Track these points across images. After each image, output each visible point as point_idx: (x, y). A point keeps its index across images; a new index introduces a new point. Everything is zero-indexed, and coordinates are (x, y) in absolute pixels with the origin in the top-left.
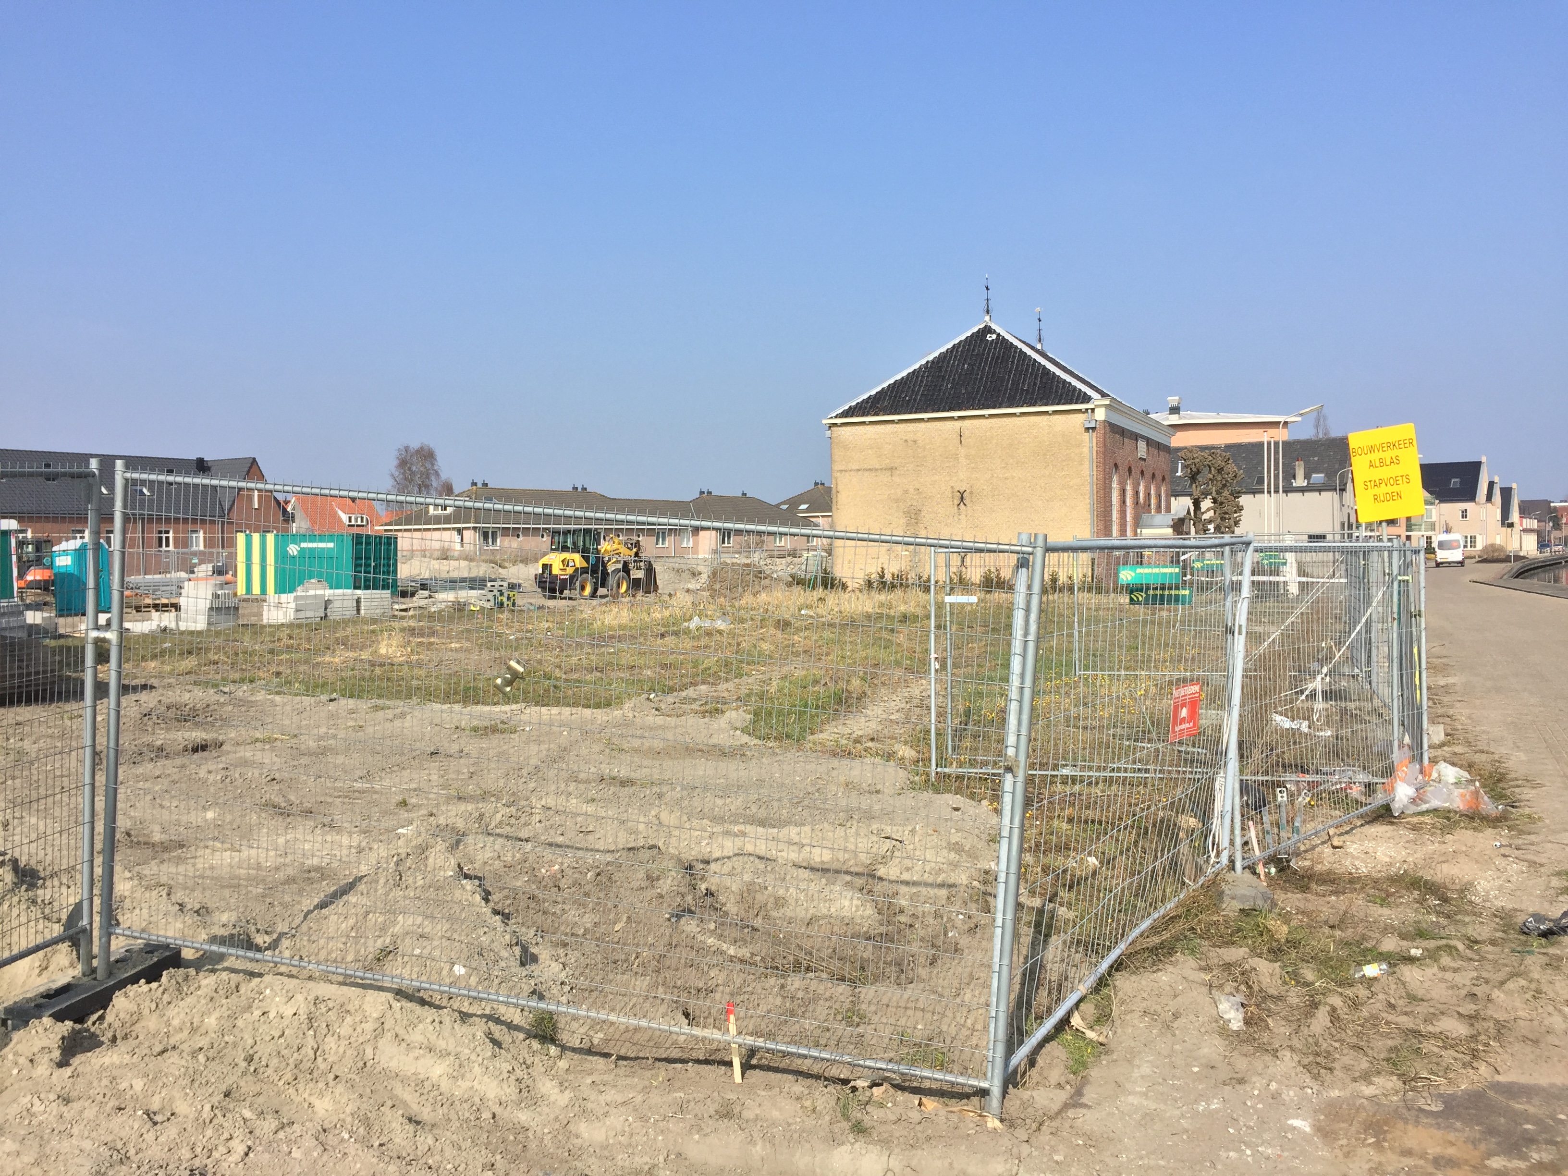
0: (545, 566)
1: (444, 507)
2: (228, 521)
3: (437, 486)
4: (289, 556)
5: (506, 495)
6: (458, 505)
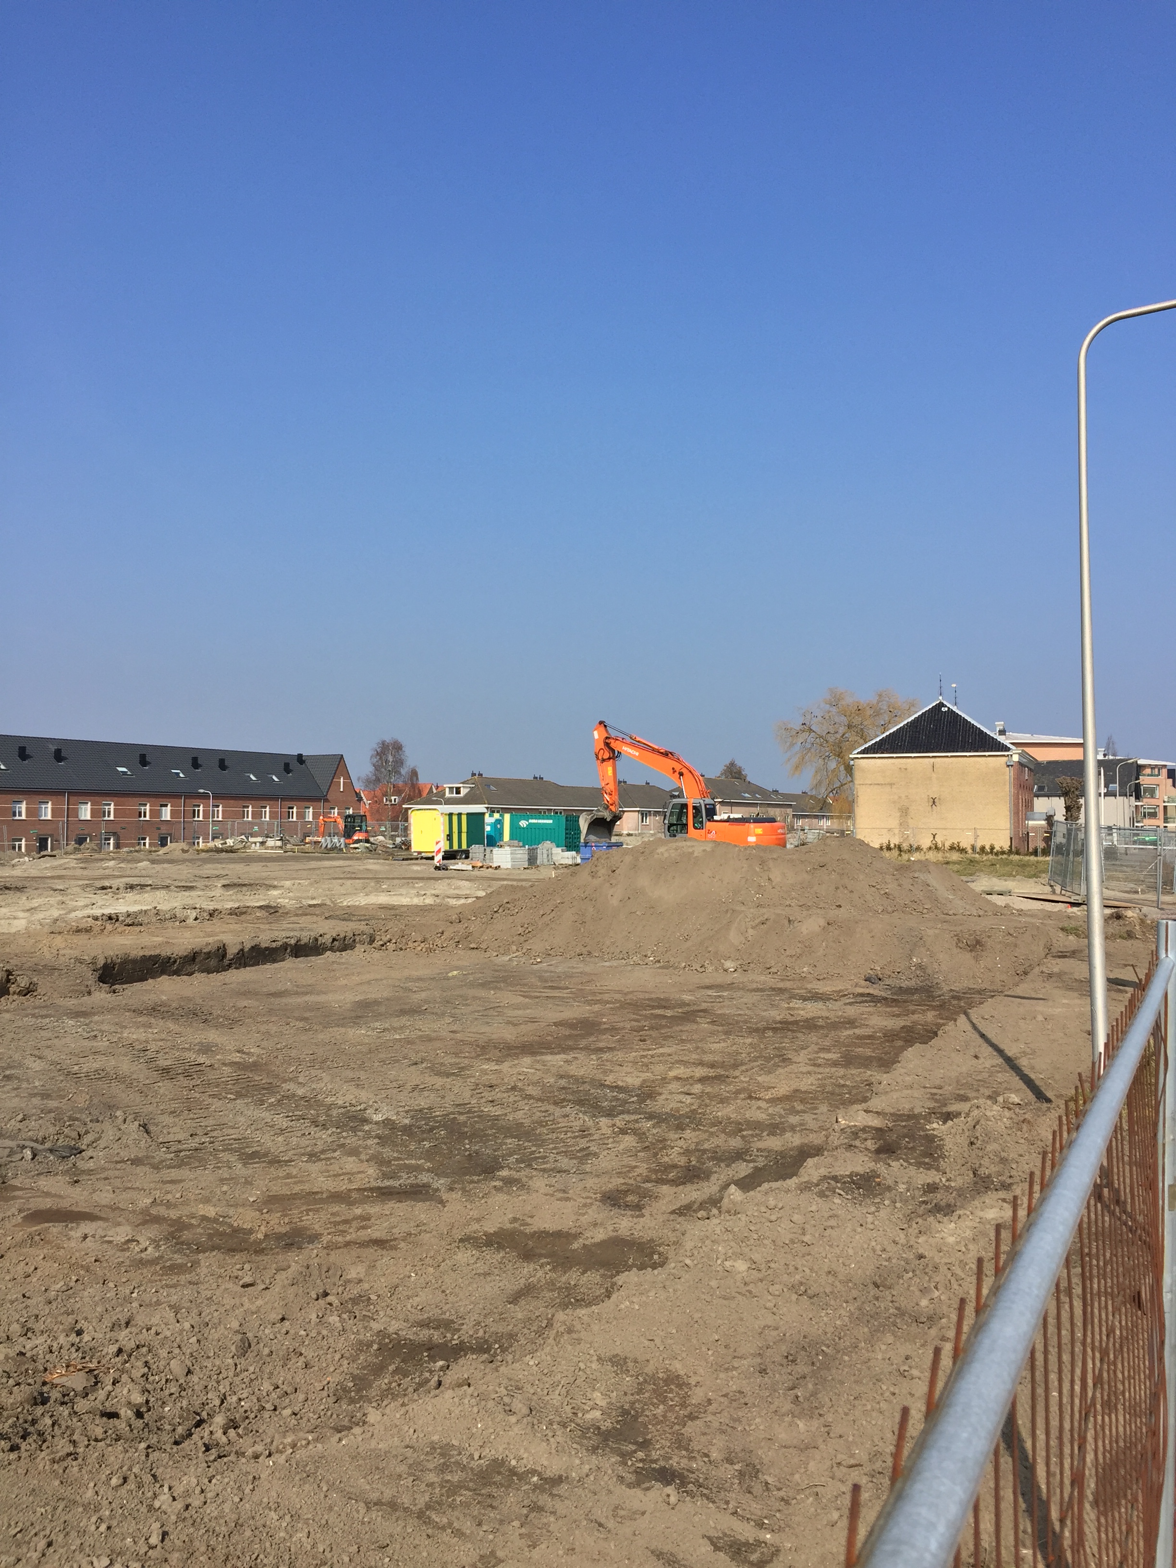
1: (458, 791)
2: (326, 800)
3: (403, 771)
4: (520, 828)
5: (497, 782)
6: (468, 790)
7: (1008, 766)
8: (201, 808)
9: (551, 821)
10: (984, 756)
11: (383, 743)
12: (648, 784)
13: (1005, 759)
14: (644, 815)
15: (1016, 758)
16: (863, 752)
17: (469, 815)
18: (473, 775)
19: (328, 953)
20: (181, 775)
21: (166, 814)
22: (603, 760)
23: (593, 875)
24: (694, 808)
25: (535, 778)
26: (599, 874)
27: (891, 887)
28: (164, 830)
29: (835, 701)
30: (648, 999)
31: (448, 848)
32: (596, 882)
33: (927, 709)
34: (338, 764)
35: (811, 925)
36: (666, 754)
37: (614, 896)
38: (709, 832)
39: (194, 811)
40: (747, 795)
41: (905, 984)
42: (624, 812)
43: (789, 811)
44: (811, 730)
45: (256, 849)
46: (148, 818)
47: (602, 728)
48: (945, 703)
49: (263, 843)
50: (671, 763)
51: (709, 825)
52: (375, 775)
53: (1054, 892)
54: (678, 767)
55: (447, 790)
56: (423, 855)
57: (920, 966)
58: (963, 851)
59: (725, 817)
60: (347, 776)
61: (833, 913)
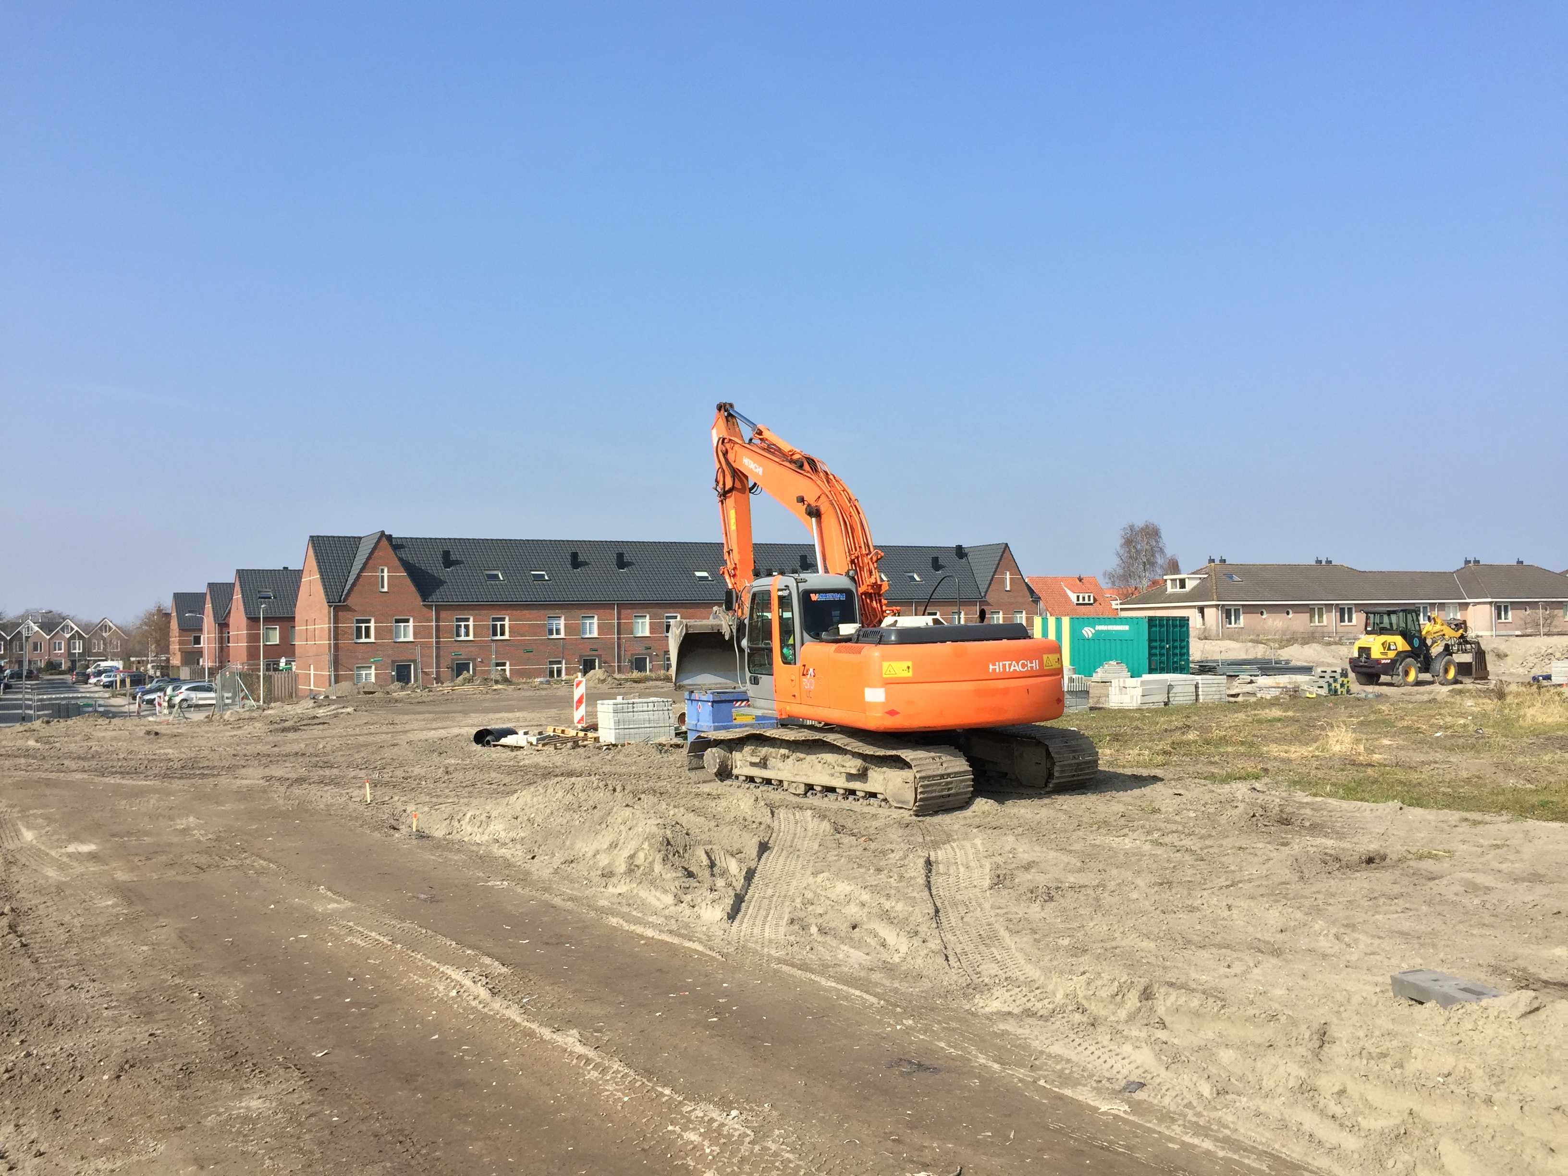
0: (1362, 650)
1: (1183, 584)
3: (1161, 562)
4: (1084, 639)
6: (1198, 581)
11: (1132, 528)
22: (726, 495)
34: (1002, 554)
52: (1123, 568)
55: (1169, 583)
60: (1017, 572)
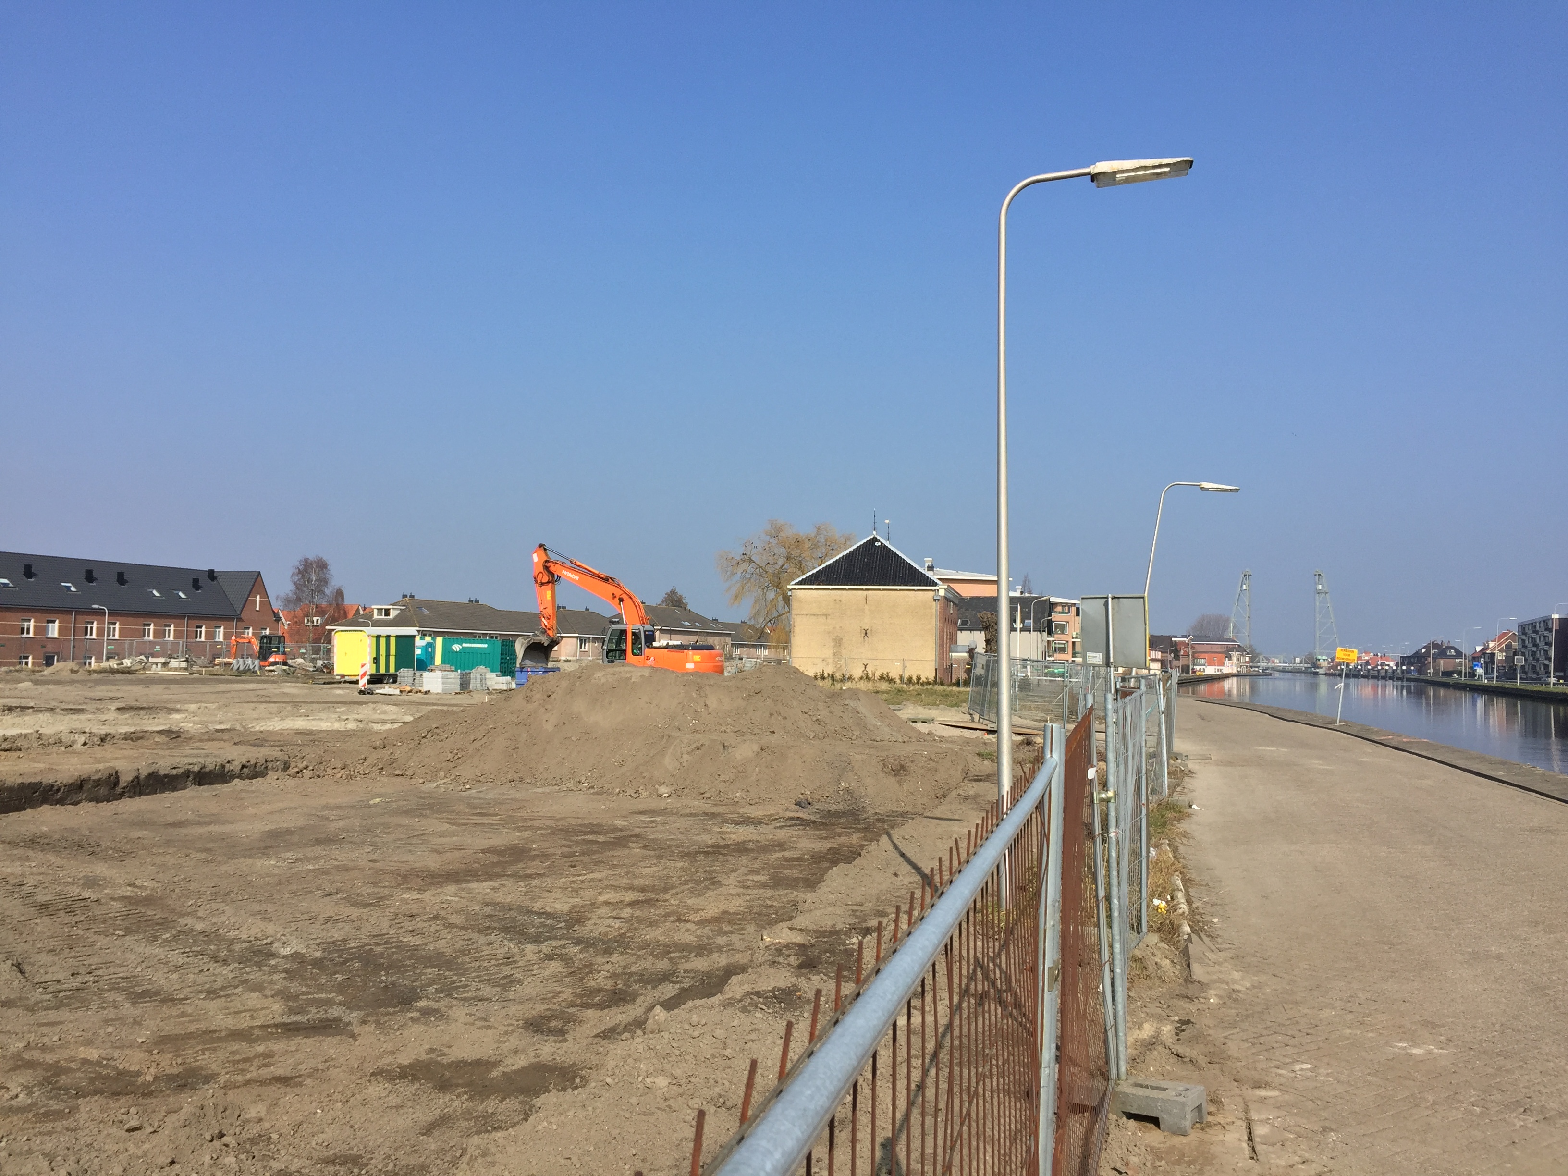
1: (387, 612)
2: (240, 620)
3: (328, 591)
4: (453, 652)
5: (430, 605)
6: (399, 611)
7: (935, 600)
8: (95, 625)
9: (486, 646)
10: (914, 590)
11: (306, 560)
12: (587, 609)
13: (932, 593)
14: (582, 641)
15: (942, 593)
16: (800, 583)
17: (397, 637)
18: (405, 596)
19: (237, 780)
20: (73, 589)
21: (54, 630)
22: (542, 584)
23: (528, 699)
24: (634, 634)
25: (471, 601)
26: (534, 699)
27: (823, 714)
28: (50, 648)
29: (776, 532)
30: (581, 825)
31: (374, 672)
32: (530, 707)
33: (862, 543)
34: (254, 582)
35: (745, 750)
36: (606, 580)
37: (549, 722)
38: (648, 658)
39: (87, 628)
40: (687, 623)
41: (833, 808)
42: (562, 637)
43: (728, 640)
44: (751, 561)
45: (159, 671)
46: (31, 635)
47: (542, 551)
48: (879, 538)
49: (165, 664)
50: (610, 588)
51: (647, 651)
52: (296, 594)
53: (973, 720)
54: (618, 593)
55: (376, 611)
56: (347, 678)
57: (847, 790)
58: (891, 681)
59: (663, 643)
60: (265, 594)
61: (767, 739)
